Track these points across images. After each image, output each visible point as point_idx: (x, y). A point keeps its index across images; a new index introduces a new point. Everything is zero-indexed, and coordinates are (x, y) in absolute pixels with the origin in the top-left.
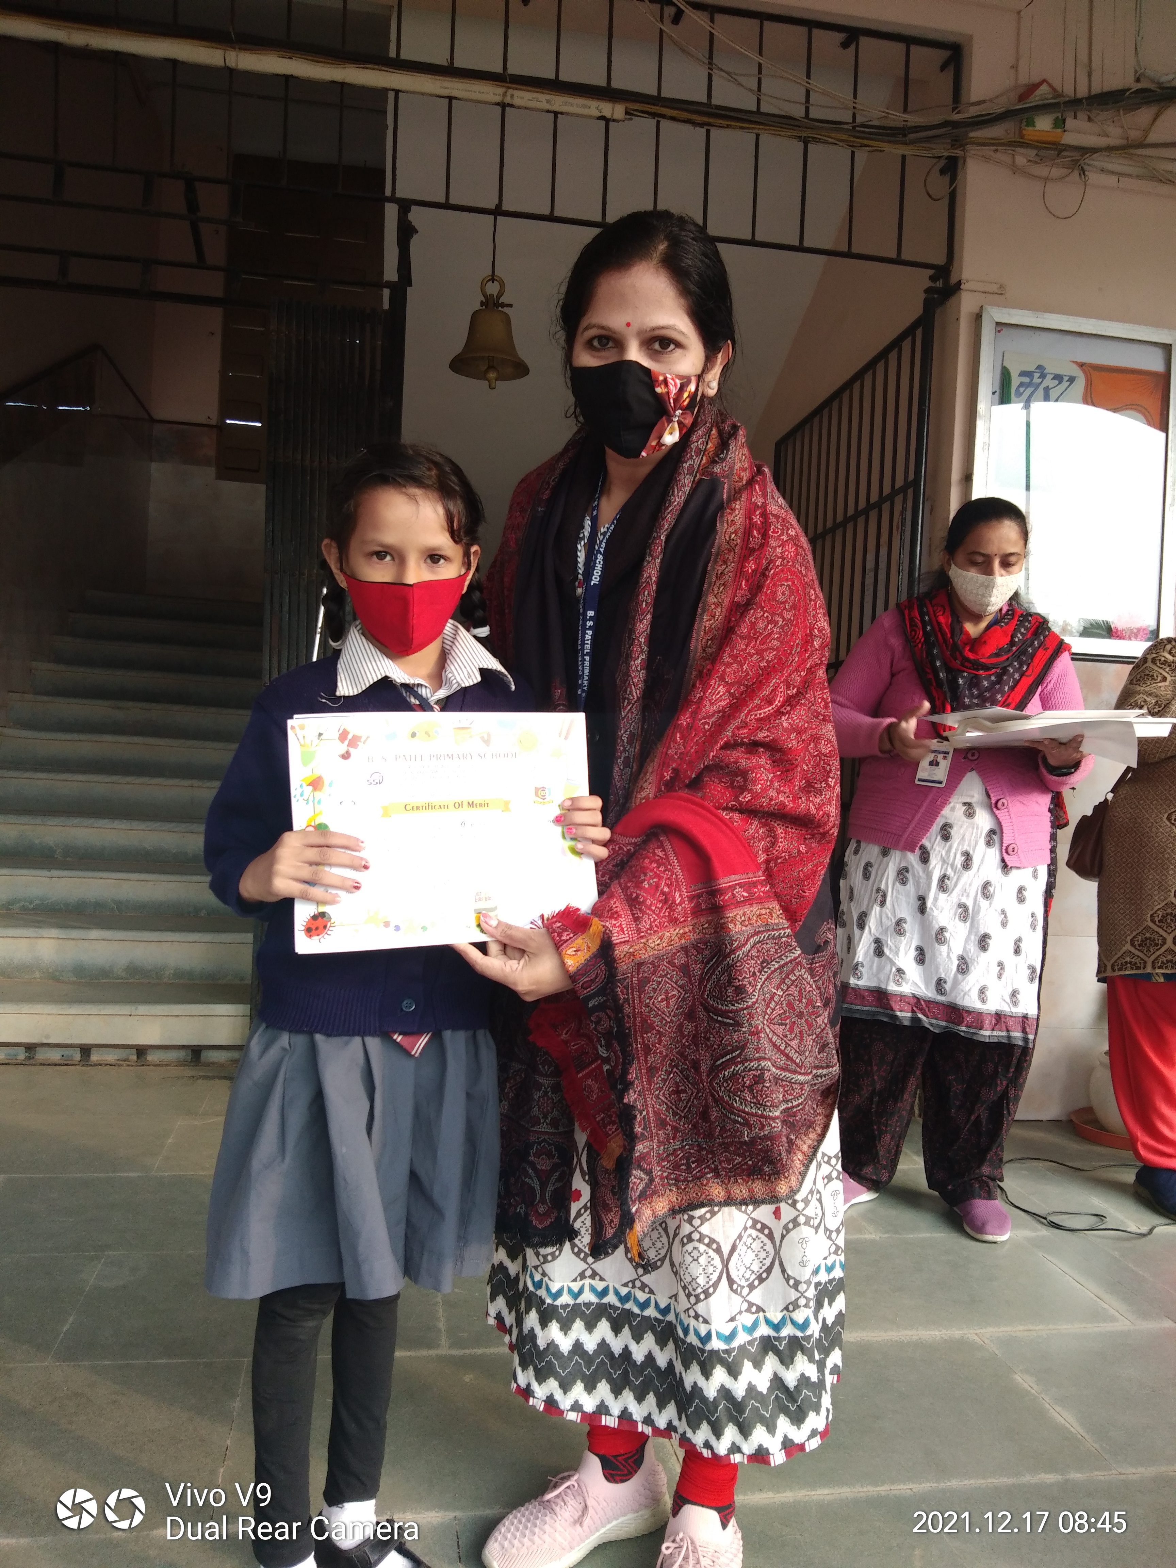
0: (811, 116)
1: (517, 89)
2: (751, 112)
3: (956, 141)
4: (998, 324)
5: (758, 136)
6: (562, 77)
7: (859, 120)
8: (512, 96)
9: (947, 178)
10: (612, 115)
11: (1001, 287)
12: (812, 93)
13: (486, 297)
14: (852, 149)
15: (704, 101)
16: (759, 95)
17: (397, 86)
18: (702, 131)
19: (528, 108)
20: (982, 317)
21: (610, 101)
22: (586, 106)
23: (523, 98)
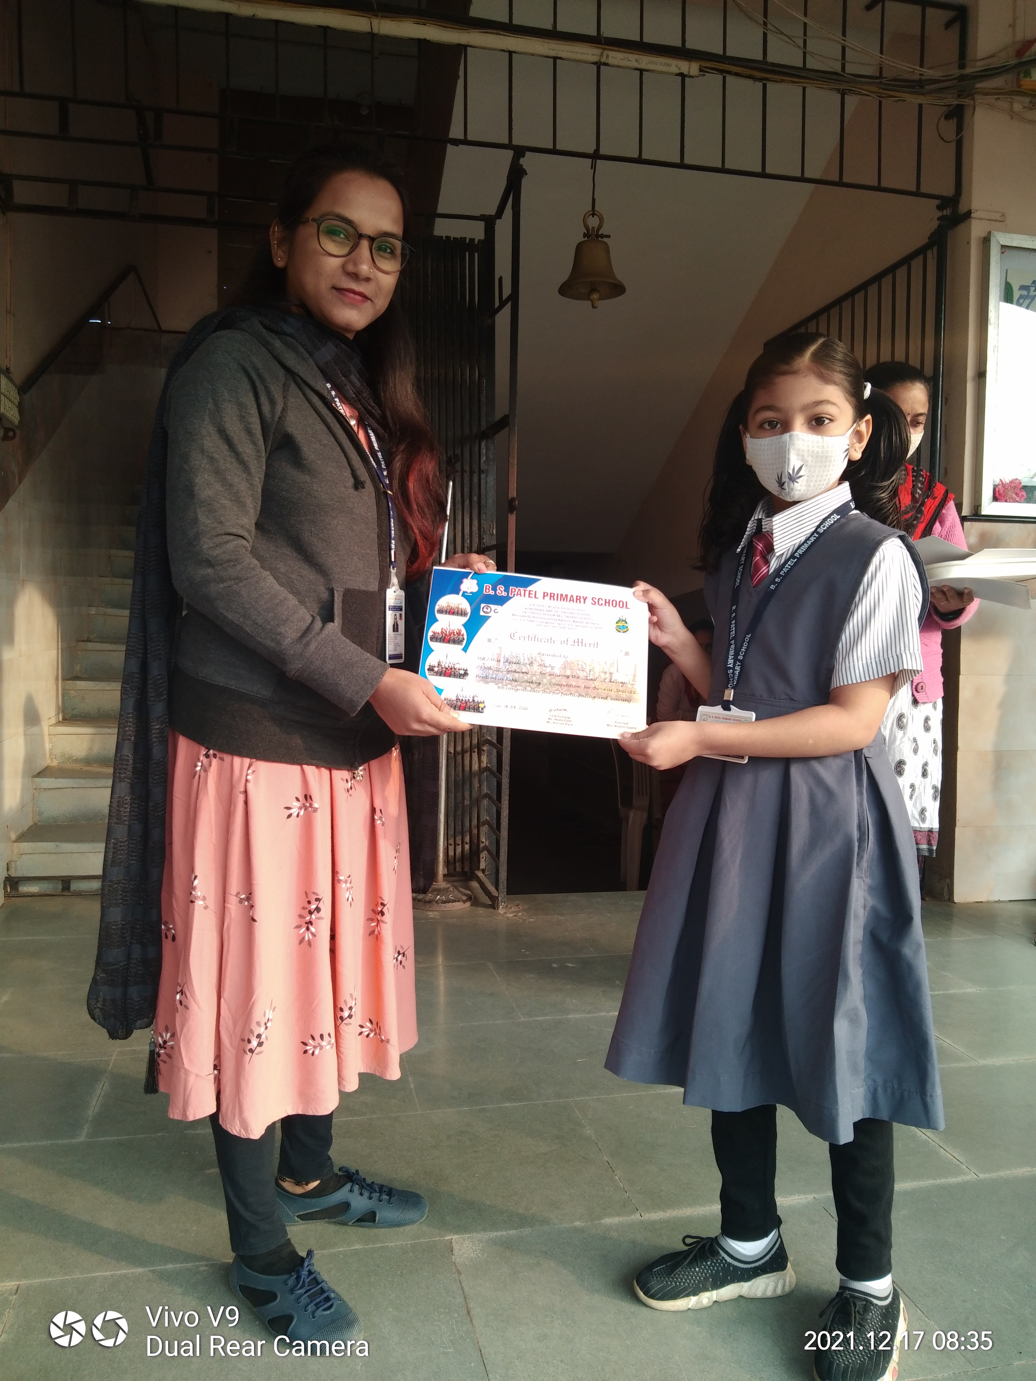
0: (847, 71)
1: (610, 50)
2: (799, 68)
3: (962, 91)
4: (1003, 246)
5: (804, 89)
8: (607, 56)
9: (953, 123)
10: (689, 71)
11: (1002, 216)
12: (847, 49)
13: (587, 229)
14: (881, 99)
15: (762, 60)
16: (805, 54)
17: (512, 49)
18: (759, 85)
19: (618, 67)
20: (989, 240)
21: (686, 60)
22: (668, 65)
23: (616, 58)
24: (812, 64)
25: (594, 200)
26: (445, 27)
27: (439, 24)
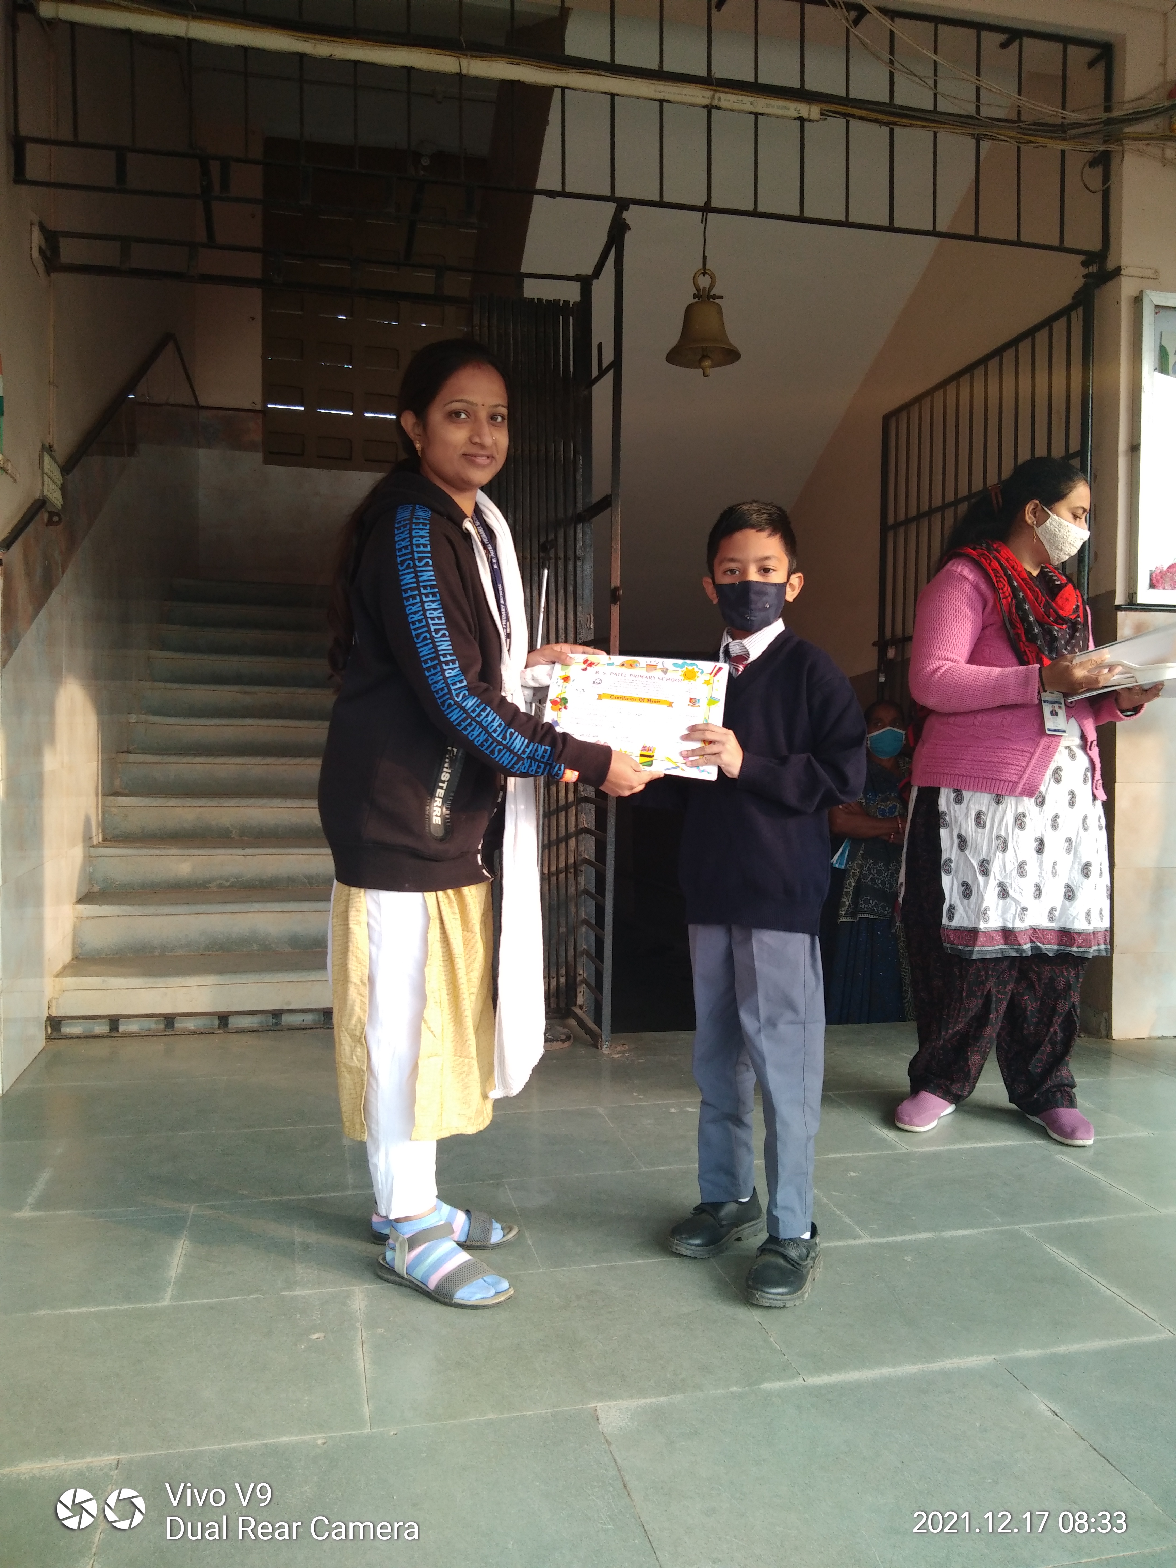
0: (982, 115)
1: (723, 92)
2: (930, 112)
3: (1108, 136)
4: (1157, 306)
5: (935, 134)
6: (760, 81)
7: (1026, 117)
8: (718, 99)
9: (1099, 171)
10: (808, 115)
11: (1156, 272)
12: (982, 91)
13: (698, 290)
14: (1019, 145)
15: (888, 102)
16: (935, 95)
17: (615, 90)
18: (886, 130)
19: (732, 110)
20: (1142, 300)
21: (807, 102)
22: (786, 108)
23: (729, 101)
24: (943, 106)
25: (705, 258)
26: (541, 67)
27: (534, 63)
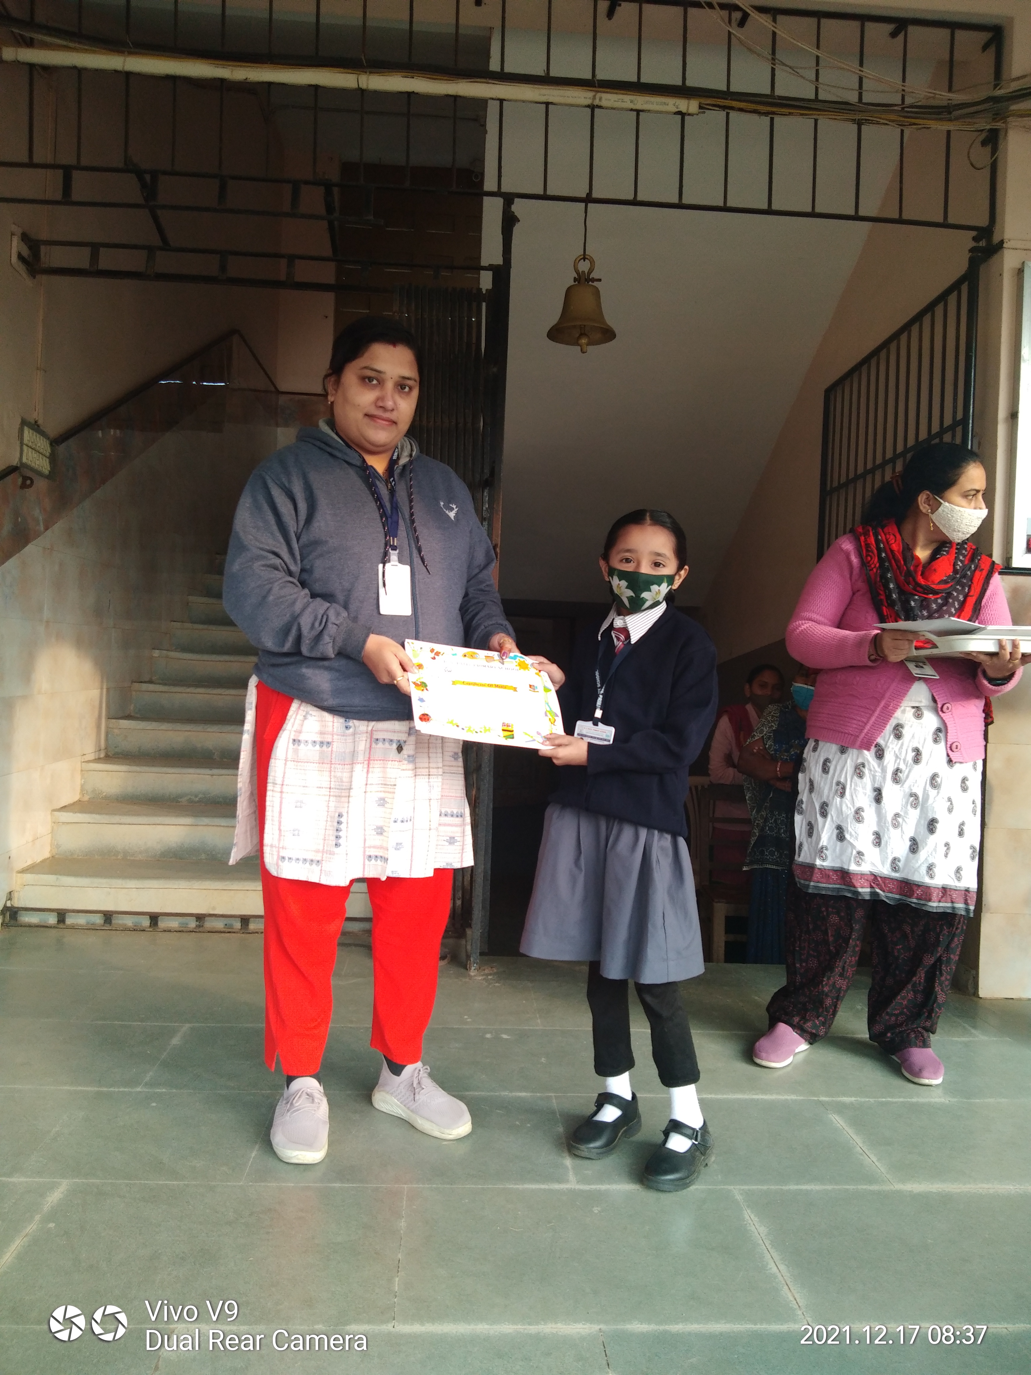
0: (864, 101)
1: (604, 92)
2: (810, 100)
3: (997, 114)
5: (816, 121)
6: (643, 81)
7: (908, 101)
8: (600, 99)
10: (688, 109)
12: (865, 80)
13: (578, 273)
14: (901, 128)
15: (768, 93)
16: (817, 85)
17: (502, 97)
18: (767, 120)
19: (614, 108)
20: (1024, 271)
21: (686, 98)
22: (665, 103)
23: (609, 100)
24: (824, 95)
25: (585, 245)
26: (435, 79)
27: (430, 76)
